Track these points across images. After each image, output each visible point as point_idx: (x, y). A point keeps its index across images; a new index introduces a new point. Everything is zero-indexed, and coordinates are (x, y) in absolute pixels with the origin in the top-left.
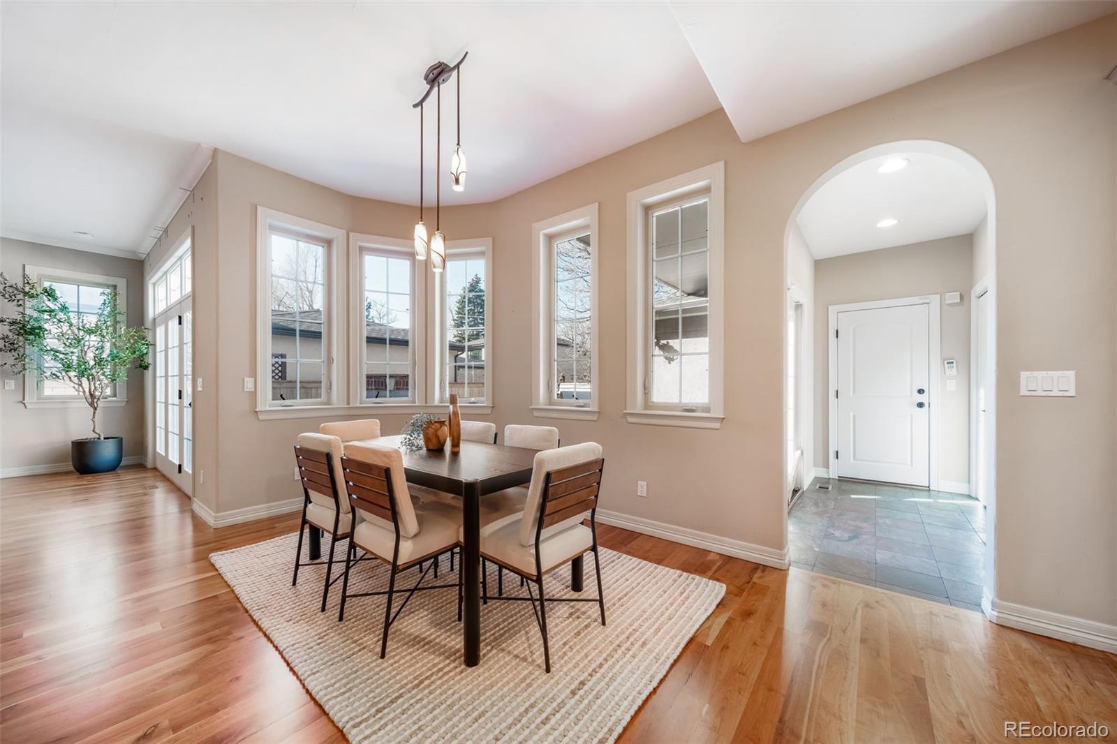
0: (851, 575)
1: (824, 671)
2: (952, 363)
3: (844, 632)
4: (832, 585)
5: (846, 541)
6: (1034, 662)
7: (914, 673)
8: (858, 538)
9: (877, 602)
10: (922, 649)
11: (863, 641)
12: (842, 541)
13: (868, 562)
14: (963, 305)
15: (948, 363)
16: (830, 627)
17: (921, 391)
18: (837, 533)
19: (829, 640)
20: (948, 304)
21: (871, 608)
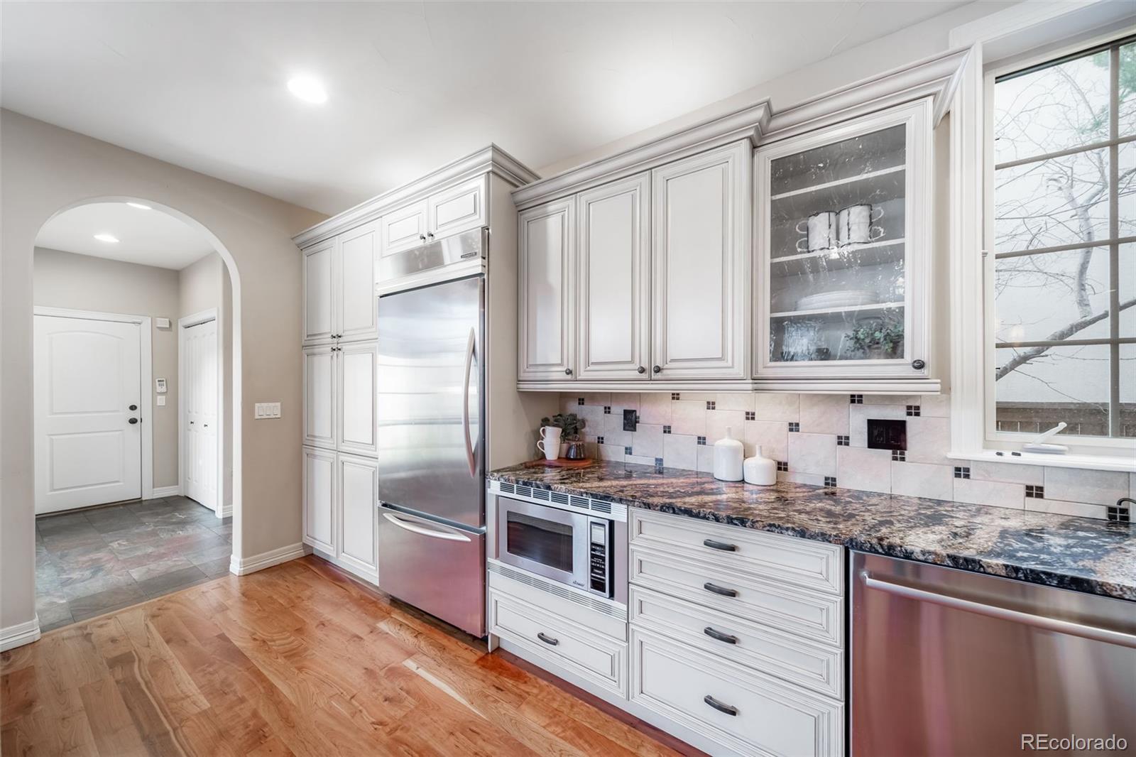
0: (120, 603)
1: (153, 682)
2: (163, 381)
3: (148, 646)
4: (109, 621)
5: (91, 578)
6: (270, 584)
7: (216, 635)
8: (102, 570)
9: (159, 609)
10: (211, 618)
11: (168, 642)
12: (87, 580)
13: (128, 585)
14: (171, 331)
15: (159, 381)
16: (133, 652)
17: (133, 408)
18: (75, 575)
19: (140, 660)
20: (158, 328)
21: (158, 616)
